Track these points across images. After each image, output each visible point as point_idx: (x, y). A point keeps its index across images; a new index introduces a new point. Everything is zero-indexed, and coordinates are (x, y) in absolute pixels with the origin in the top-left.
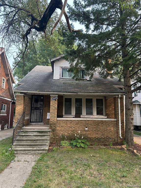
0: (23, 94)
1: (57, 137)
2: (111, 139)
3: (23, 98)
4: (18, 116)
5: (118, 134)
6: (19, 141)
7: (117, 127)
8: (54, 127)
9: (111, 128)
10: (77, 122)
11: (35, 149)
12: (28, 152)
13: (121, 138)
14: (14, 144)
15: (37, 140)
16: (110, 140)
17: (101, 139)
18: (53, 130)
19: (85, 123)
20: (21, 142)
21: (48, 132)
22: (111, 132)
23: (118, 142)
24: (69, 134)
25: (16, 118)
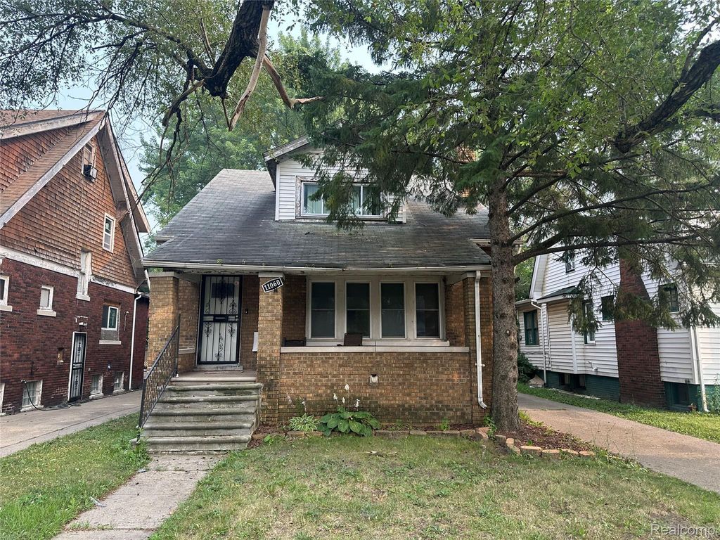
0: (171, 274)
1: (281, 407)
2: (452, 410)
3: (172, 286)
4: (156, 343)
5: (474, 396)
6: (162, 418)
7: (470, 372)
8: (272, 374)
9: (450, 376)
10: (346, 358)
11: (209, 438)
12: (188, 448)
13: (484, 405)
14: (146, 426)
15: (218, 414)
16: (448, 415)
17: (421, 410)
18: (269, 386)
19: (371, 362)
20: (168, 421)
21: (251, 391)
22: (454, 388)
23: (473, 418)
24: (320, 396)
25: (152, 350)
